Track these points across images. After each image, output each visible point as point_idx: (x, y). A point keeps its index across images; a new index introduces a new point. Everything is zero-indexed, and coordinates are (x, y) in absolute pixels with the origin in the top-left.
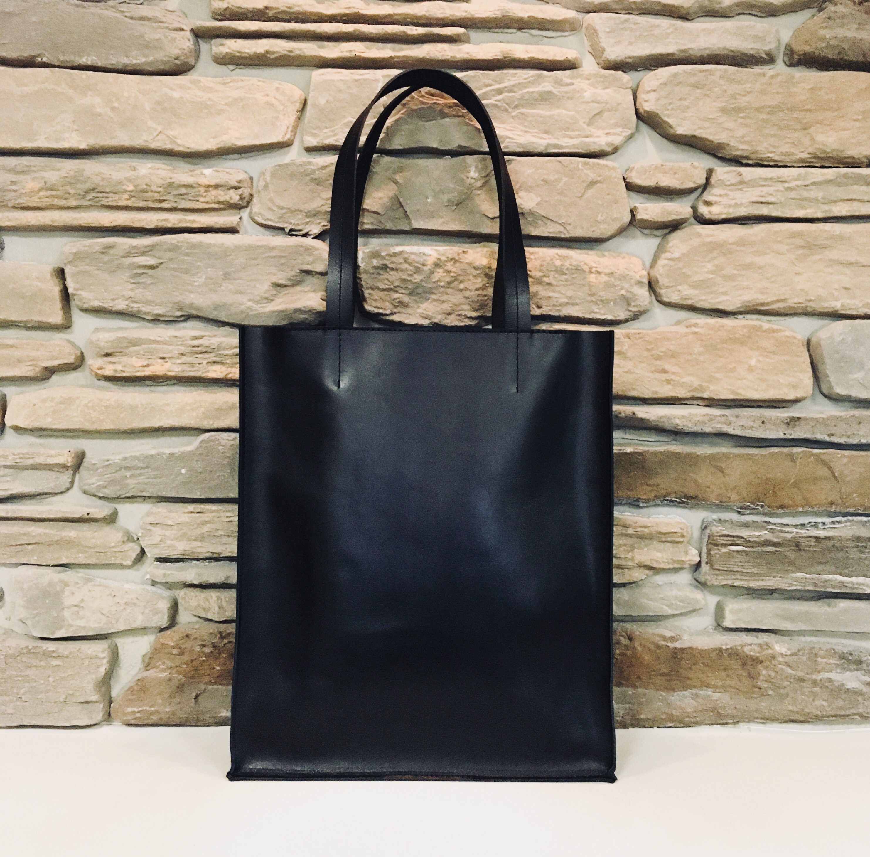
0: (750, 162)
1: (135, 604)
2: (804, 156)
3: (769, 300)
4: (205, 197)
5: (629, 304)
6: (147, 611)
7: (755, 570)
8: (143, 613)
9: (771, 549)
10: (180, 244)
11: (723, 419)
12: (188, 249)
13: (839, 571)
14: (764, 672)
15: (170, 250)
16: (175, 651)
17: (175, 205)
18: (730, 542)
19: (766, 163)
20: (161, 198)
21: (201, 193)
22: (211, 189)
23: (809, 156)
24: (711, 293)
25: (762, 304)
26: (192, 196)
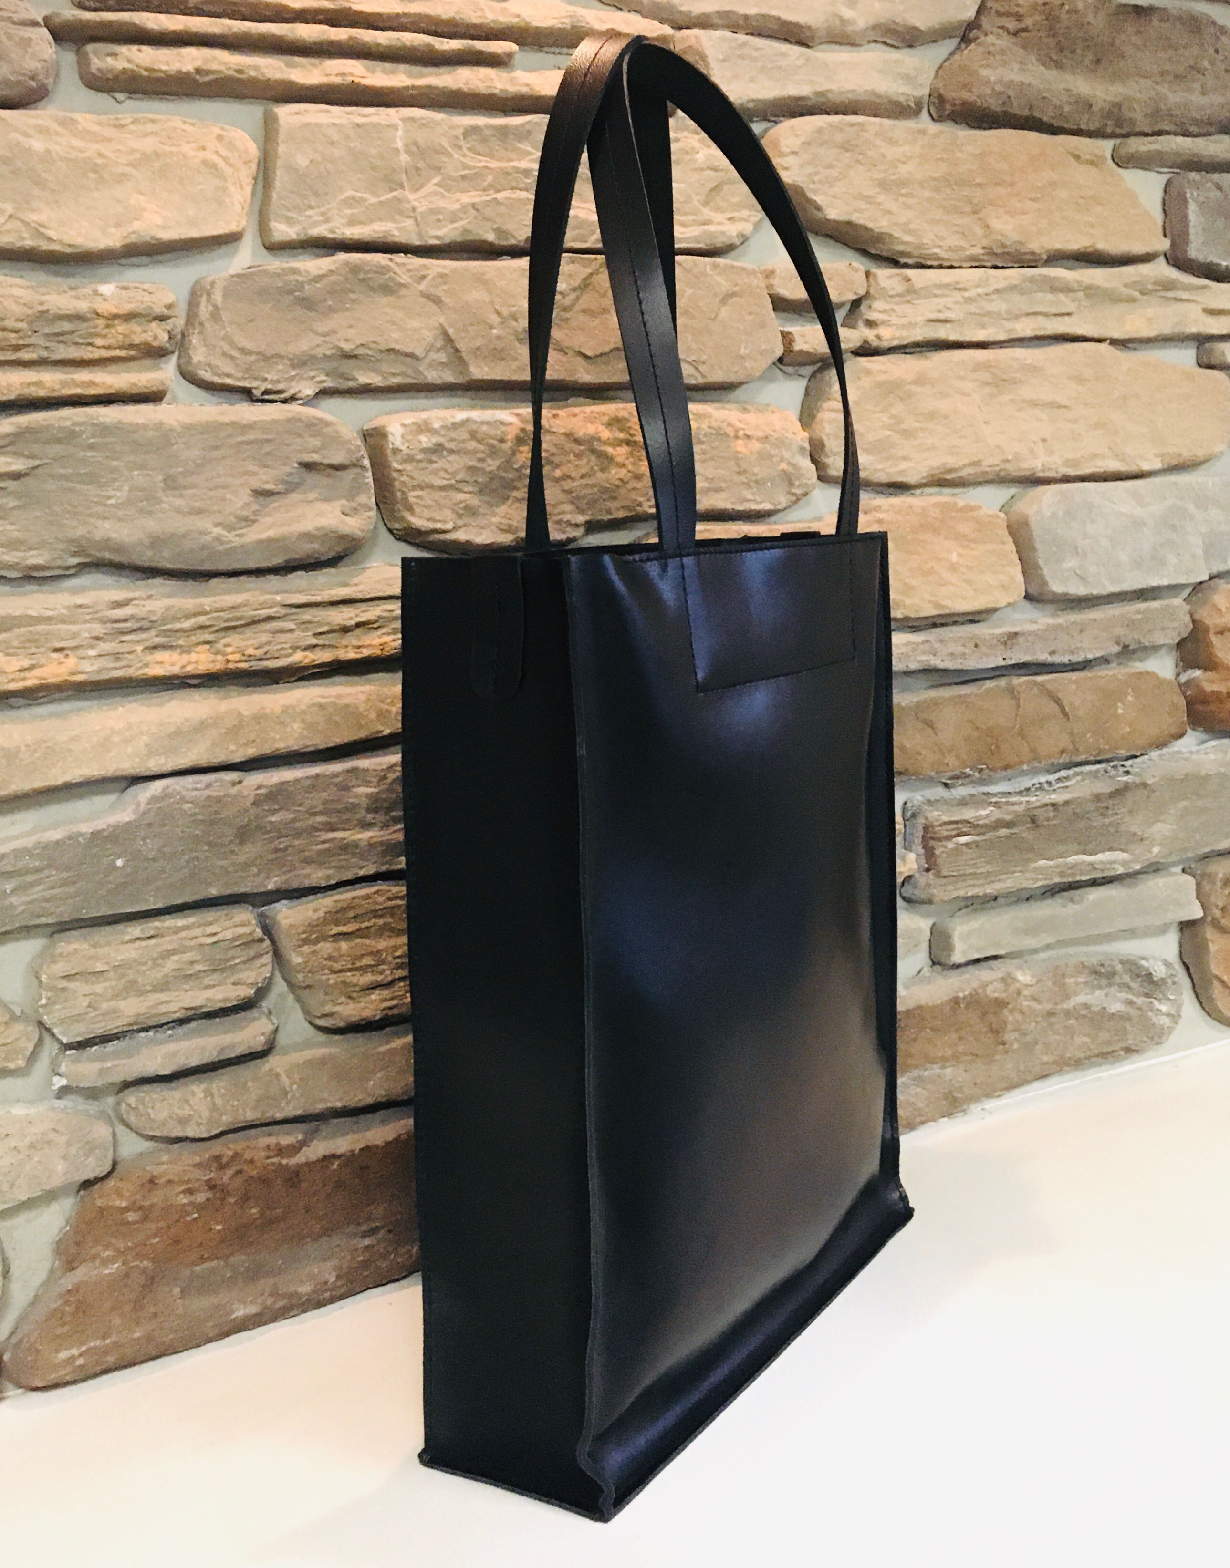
0: (910, 261)
1: (49, 1142)
2: (977, 251)
3: (961, 463)
4: (105, 336)
5: (791, 484)
6: (73, 1150)
7: (988, 868)
8: (64, 1158)
9: (1003, 832)
10: (77, 429)
11: (926, 647)
12: (93, 436)
13: (1082, 848)
14: (1010, 1018)
15: (59, 441)
16: (131, 1216)
17: (45, 354)
18: (954, 833)
19: (929, 263)
20: (21, 342)
21: (98, 330)
22: (116, 322)
23: (982, 251)
24: (888, 459)
25: (951, 471)
26: (80, 336)
